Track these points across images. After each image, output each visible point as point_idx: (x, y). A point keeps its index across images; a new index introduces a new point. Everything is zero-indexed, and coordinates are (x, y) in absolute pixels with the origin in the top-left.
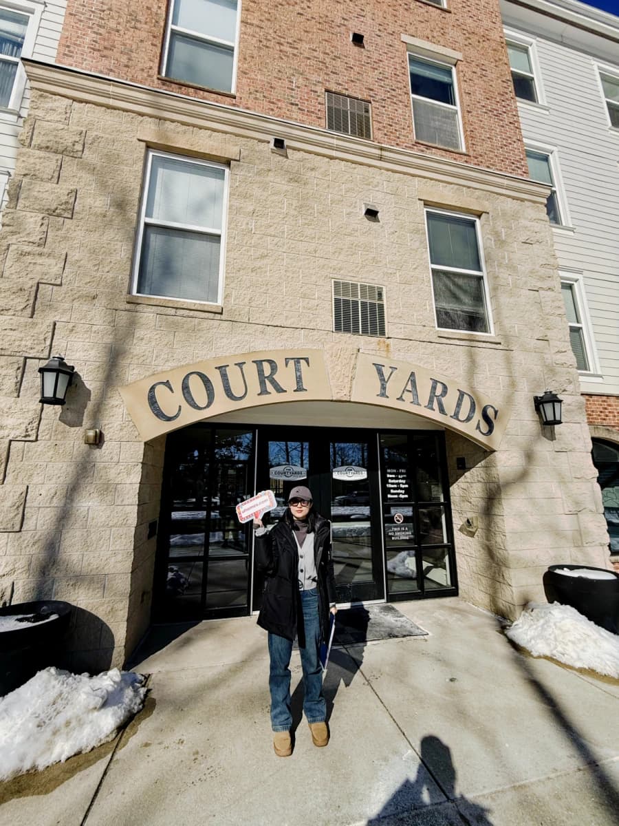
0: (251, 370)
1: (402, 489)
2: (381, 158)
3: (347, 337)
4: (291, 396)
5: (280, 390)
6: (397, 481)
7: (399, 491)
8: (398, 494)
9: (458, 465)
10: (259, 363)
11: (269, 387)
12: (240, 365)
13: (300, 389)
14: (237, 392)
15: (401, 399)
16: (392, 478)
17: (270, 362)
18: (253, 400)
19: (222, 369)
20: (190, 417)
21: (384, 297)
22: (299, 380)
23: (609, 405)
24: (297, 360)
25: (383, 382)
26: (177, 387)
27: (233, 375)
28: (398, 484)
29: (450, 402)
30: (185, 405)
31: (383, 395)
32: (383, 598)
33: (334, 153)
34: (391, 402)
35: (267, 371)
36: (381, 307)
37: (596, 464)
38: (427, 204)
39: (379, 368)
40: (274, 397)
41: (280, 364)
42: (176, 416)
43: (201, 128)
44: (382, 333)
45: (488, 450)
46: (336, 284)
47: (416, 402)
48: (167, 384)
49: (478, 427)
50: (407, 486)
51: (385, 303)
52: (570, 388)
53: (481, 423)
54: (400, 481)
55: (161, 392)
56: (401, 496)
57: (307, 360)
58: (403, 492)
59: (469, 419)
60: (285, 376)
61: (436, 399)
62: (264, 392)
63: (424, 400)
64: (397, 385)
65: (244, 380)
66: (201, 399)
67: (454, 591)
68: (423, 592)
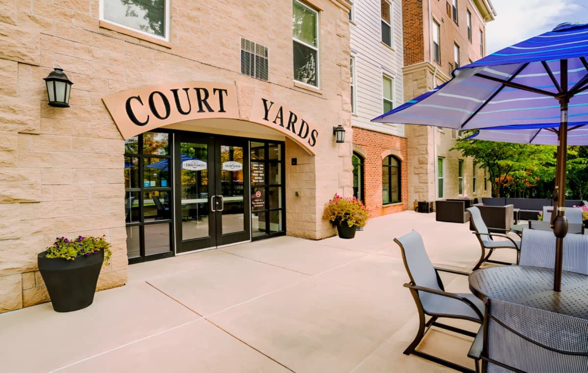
0: (193, 94)
1: (260, 177)
3: (248, 78)
4: (216, 114)
6: (258, 172)
7: (259, 178)
8: (259, 180)
9: (292, 162)
10: (198, 90)
11: (204, 107)
12: (186, 90)
13: (222, 110)
14: (185, 109)
15: (275, 122)
16: (256, 170)
17: (205, 90)
19: (175, 92)
20: (155, 124)
21: (269, 56)
22: (221, 104)
23: (359, 133)
24: (220, 91)
25: (266, 111)
26: (145, 99)
27: (181, 94)
28: (259, 173)
30: (152, 115)
31: (266, 118)
32: (249, 239)
34: (269, 123)
35: (203, 96)
36: (267, 60)
37: (353, 165)
39: (265, 101)
40: (207, 114)
41: (211, 92)
42: (146, 123)
44: (266, 78)
45: (311, 155)
46: (243, 40)
47: (282, 125)
48: (139, 98)
49: (309, 142)
50: (263, 175)
51: (269, 58)
52: (348, 124)
53: (310, 140)
54: (260, 172)
55: (134, 104)
56: (260, 181)
57: (226, 91)
58: (261, 178)
59: (305, 137)
60: (214, 101)
61: (291, 124)
62: (201, 110)
63: (286, 123)
64: (273, 113)
65: (188, 101)
66: (162, 111)
67: (283, 233)
68: (269, 234)
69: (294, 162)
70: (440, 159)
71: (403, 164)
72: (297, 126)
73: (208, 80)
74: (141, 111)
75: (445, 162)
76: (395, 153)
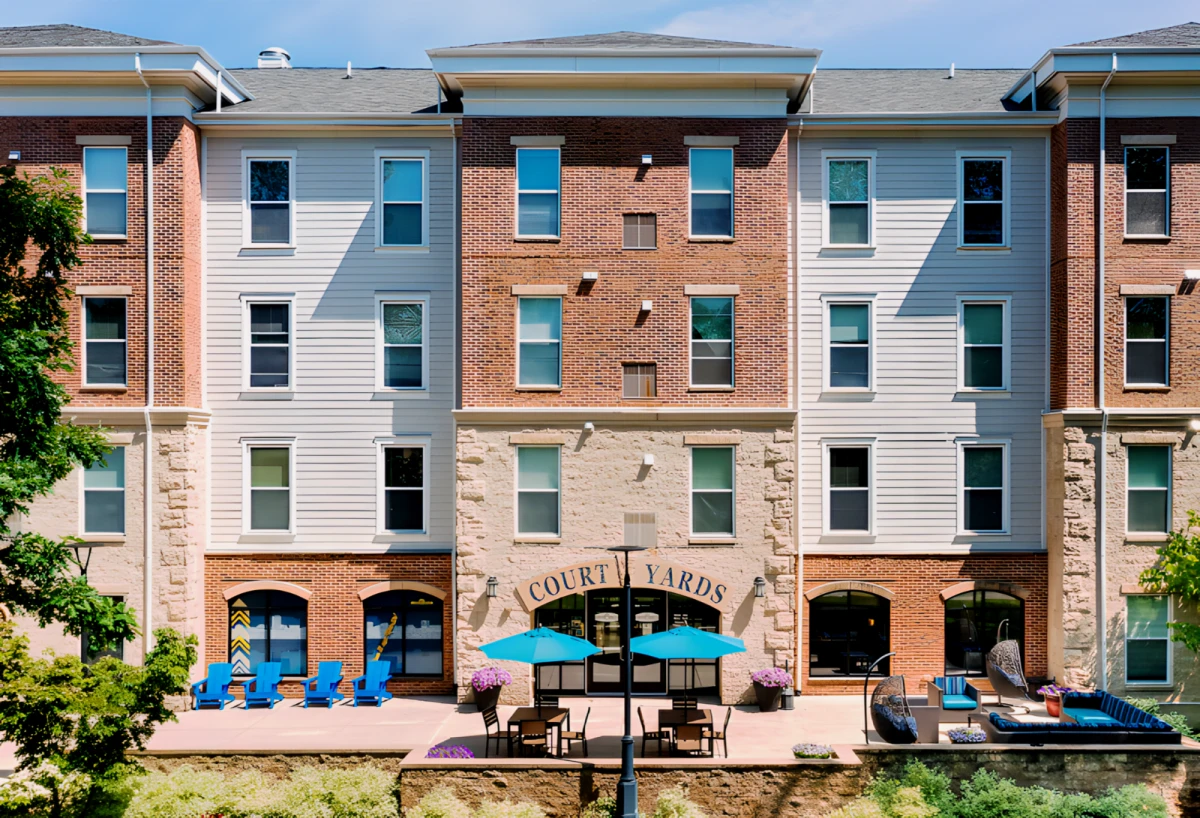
0: (577, 572)
4: (598, 586)
5: (592, 583)
6: (681, 622)
10: (581, 569)
11: (587, 581)
12: (572, 571)
13: (603, 581)
14: (571, 586)
15: (661, 584)
16: (677, 620)
17: (588, 568)
18: (578, 589)
19: (563, 574)
20: (549, 599)
21: (656, 520)
22: (603, 577)
24: (601, 567)
26: (542, 584)
27: (568, 574)
29: (693, 584)
30: (547, 593)
32: (665, 692)
34: (655, 586)
35: (585, 573)
38: (693, 445)
39: (649, 566)
40: (589, 587)
41: (593, 569)
42: (543, 599)
43: (545, 425)
46: (625, 515)
47: (671, 585)
48: (538, 583)
49: (712, 598)
53: (714, 596)
55: (535, 587)
59: (705, 594)
60: (595, 575)
61: (686, 583)
62: (584, 584)
63: (677, 584)
64: (660, 576)
65: (574, 579)
66: (554, 590)
73: (588, 558)
74: (539, 591)
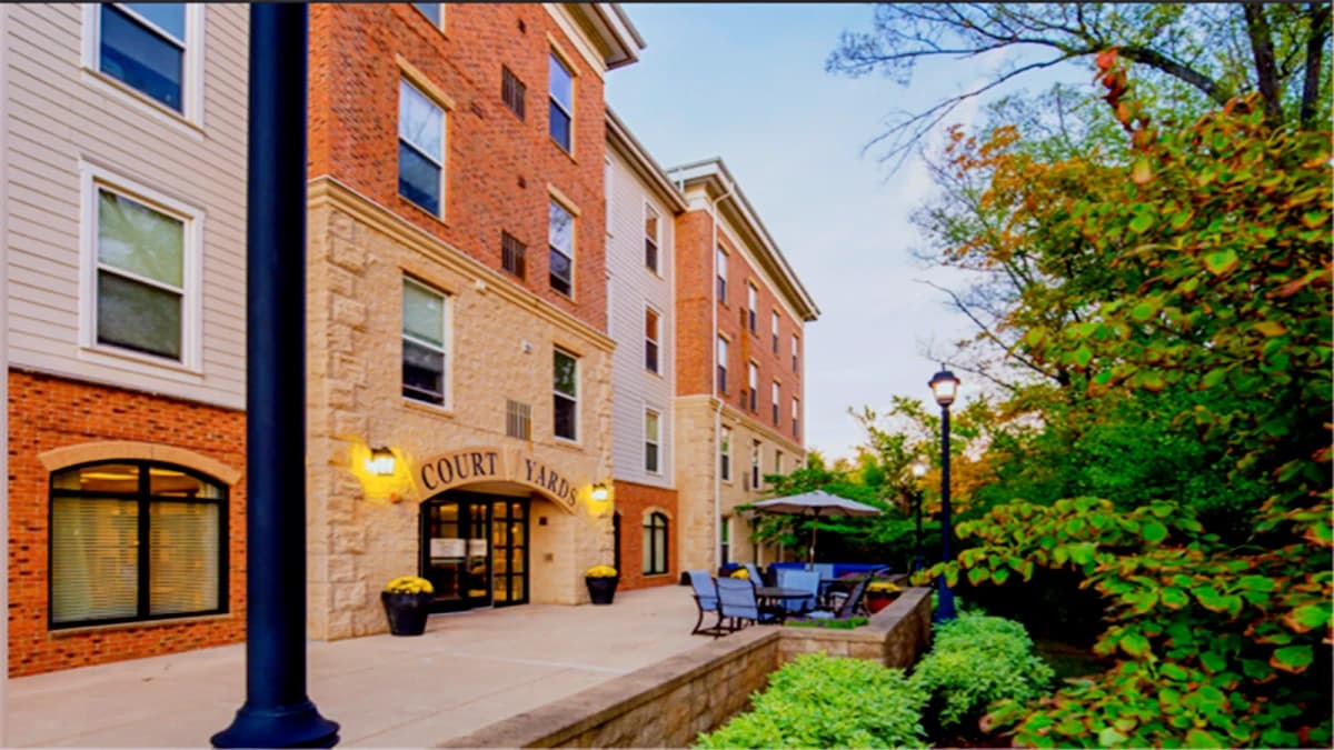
0: (469, 458)
2: (536, 307)
3: (512, 440)
4: (488, 477)
5: (483, 473)
9: (540, 522)
10: (473, 455)
11: (478, 471)
13: (492, 473)
14: (464, 473)
15: (537, 482)
17: (479, 454)
18: (471, 479)
19: (456, 458)
20: (442, 487)
21: (531, 415)
22: (492, 467)
25: (530, 471)
26: (435, 466)
27: (461, 459)
30: (440, 481)
31: (529, 479)
33: (511, 298)
34: (532, 483)
35: (477, 460)
36: (529, 420)
38: (556, 345)
39: (528, 462)
40: (481, 478)
42: (435, 487)
43: (436, 261)
44: (529, 439)
46: (507, 402)
47: (543, 484)
48: (430, 466)
49: (568, 501)
51: (532, 418)
53: (570, 500)
55: (428, 470)
57: (495, 454)
59: (565, 496)
60: (486, 465)
61: (552, 483)
62: (476, 474)
63: (547, 483)
64: (536, 474)
65: (467, 466)
66: (446, 476)
67: (525, 600)
68: (509, 602)
69: (543, 521)
70: (725, 520)
71: (671, 525)
72: (558, 485)
73: (478, 442)
74: (432, 476)
75: (731, 524)
76: (661, 511)
